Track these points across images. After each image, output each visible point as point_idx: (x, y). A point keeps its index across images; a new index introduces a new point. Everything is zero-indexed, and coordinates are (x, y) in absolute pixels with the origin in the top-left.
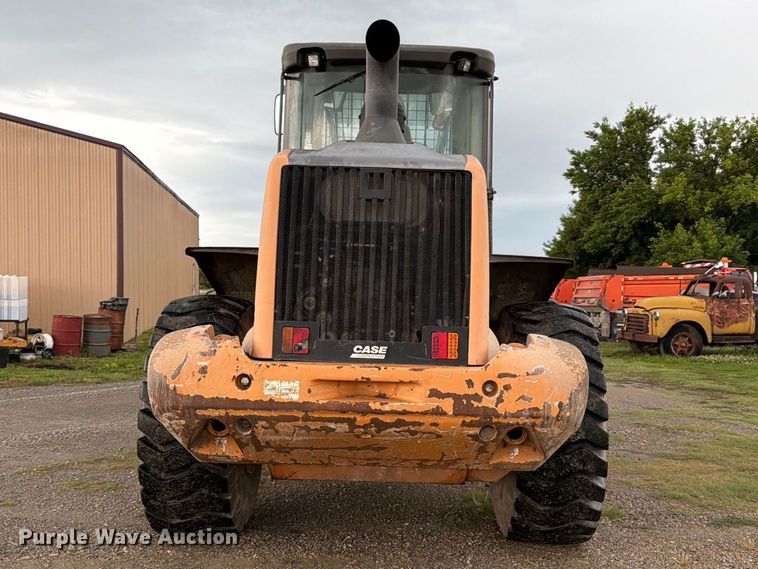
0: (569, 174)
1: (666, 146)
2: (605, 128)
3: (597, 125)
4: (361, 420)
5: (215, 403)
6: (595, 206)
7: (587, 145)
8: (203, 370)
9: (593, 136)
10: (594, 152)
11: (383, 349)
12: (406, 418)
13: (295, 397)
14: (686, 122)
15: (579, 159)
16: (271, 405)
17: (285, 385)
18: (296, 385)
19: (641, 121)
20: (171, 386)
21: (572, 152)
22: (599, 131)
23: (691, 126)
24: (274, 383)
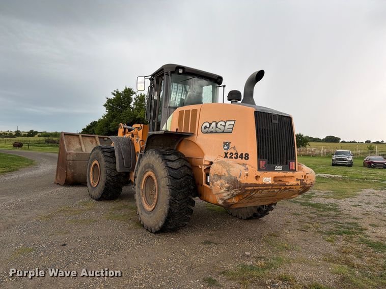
0: (105, 105)
1: (136, 100)
2: (117, 92)
3: (115, 91)
4: (283, 188)
5: (251, 185)
6: (114, 117)
7: (112, 97)
8: (247, 175)
9: (114, 94)
10: (114, 99)
11: (281, 167)
12: (291, 187)
13: (270, 182)
14: (143, 95)
15: (109, 101)
16: (265, 185)
17: (268, 179)
18: (270, 178)
19: (129, 92)
20: (239, 180)
21: (107, 98)
22: (115, 93)
23: (144, 96)
24: (265, 178)
